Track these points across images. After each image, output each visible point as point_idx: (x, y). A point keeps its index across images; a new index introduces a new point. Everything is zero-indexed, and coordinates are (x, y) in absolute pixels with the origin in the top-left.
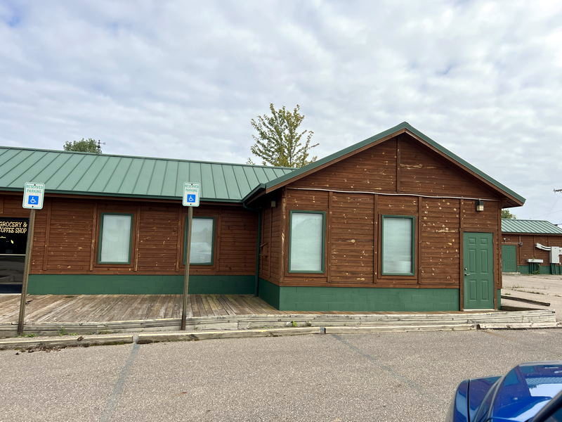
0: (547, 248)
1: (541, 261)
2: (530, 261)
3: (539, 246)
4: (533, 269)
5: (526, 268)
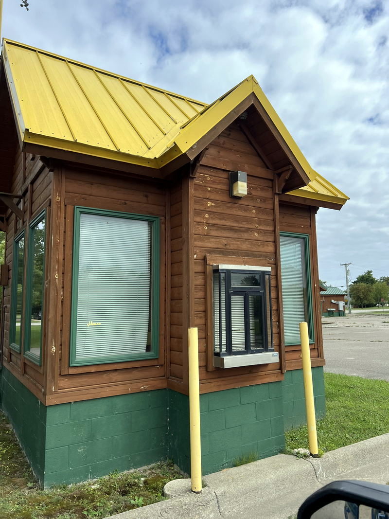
1: (334, 309)
2: (329, 310)
3: (333, 301)
4: (331, 314)
5: (328, 314)
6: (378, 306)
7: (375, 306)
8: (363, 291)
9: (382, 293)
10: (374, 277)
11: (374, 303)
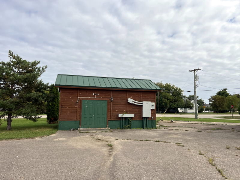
0: (138, 103)
1: (133, 115)
2: (120, 115)
3: (130, 101)
4: (125, 124)
5: (118, 123)
6: (231, 112)
7: (228, 111)
8: (219, 101)
9: (234, 102)
10: (228, 92)
11: (228, 110)
